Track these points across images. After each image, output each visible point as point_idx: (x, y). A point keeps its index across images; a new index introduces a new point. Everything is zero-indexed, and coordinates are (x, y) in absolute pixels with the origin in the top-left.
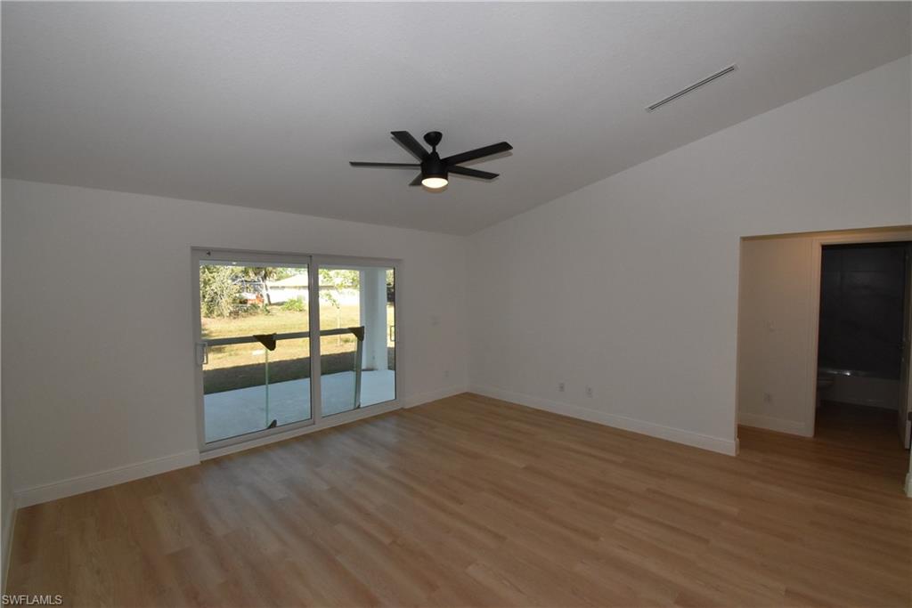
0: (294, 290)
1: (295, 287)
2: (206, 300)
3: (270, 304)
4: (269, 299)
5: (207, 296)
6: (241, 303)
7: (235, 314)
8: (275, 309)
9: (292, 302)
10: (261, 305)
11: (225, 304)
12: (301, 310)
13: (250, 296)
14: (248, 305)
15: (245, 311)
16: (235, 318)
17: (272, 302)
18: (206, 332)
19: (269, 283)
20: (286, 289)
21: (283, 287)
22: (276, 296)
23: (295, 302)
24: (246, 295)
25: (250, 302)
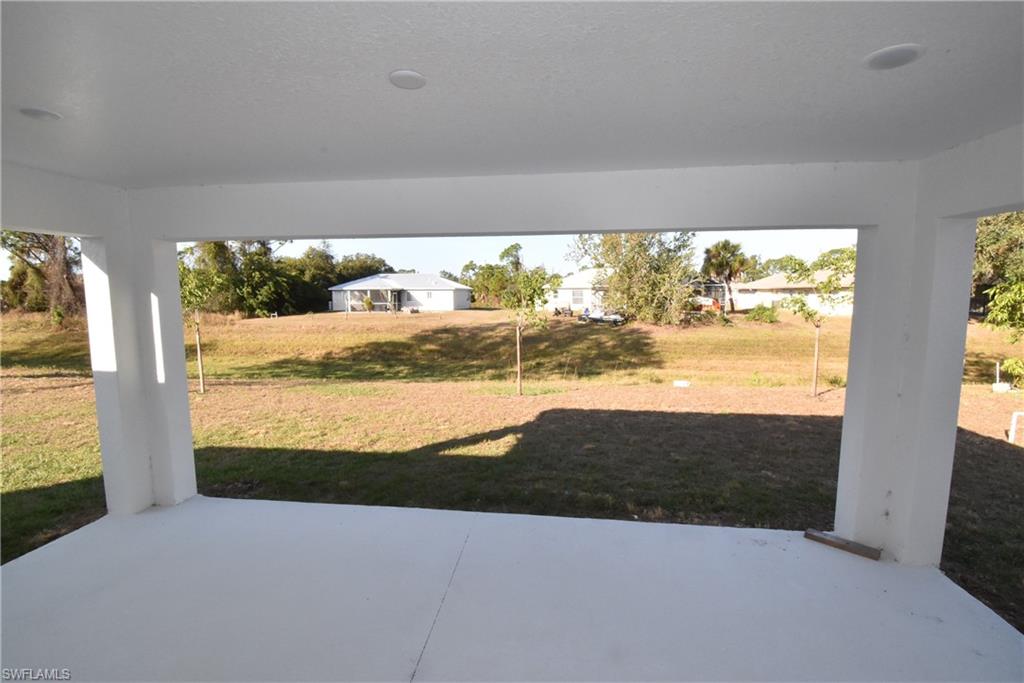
0: (770, 294)
1: (772, 290)
2: (654, 305)
3: (733, 311)
4: (732, 304)
5: (656, 301)
6: (694, 309)
7: (686, 323)
8: (738, 319)
9: (762, 309)
10: (718, 313)
11: (675, 312)
12: (772, 322)
13: (705, 301)
14: (702, 312)
15: (699, 319)
16: (684, 328)
17: (736, 309)
18: (649, 341)
19: (735, 285)
20: (757, 293)
21: (755, 291)
22: (743, 302)
23: (765, 309)
24: (702, 300)
25: (705, 309)
